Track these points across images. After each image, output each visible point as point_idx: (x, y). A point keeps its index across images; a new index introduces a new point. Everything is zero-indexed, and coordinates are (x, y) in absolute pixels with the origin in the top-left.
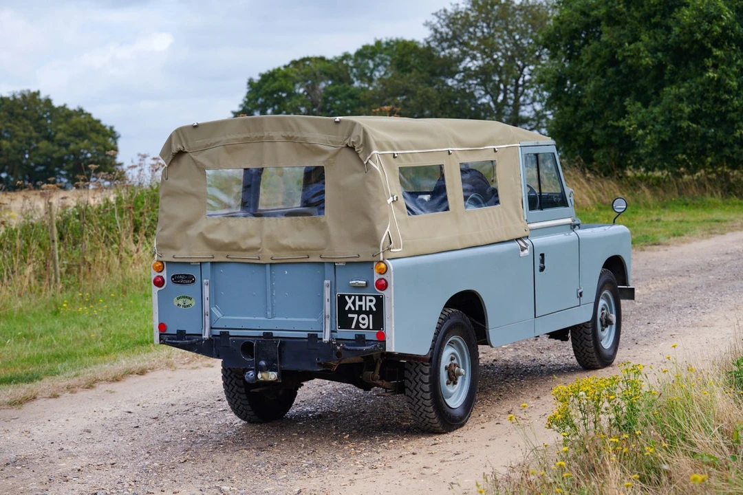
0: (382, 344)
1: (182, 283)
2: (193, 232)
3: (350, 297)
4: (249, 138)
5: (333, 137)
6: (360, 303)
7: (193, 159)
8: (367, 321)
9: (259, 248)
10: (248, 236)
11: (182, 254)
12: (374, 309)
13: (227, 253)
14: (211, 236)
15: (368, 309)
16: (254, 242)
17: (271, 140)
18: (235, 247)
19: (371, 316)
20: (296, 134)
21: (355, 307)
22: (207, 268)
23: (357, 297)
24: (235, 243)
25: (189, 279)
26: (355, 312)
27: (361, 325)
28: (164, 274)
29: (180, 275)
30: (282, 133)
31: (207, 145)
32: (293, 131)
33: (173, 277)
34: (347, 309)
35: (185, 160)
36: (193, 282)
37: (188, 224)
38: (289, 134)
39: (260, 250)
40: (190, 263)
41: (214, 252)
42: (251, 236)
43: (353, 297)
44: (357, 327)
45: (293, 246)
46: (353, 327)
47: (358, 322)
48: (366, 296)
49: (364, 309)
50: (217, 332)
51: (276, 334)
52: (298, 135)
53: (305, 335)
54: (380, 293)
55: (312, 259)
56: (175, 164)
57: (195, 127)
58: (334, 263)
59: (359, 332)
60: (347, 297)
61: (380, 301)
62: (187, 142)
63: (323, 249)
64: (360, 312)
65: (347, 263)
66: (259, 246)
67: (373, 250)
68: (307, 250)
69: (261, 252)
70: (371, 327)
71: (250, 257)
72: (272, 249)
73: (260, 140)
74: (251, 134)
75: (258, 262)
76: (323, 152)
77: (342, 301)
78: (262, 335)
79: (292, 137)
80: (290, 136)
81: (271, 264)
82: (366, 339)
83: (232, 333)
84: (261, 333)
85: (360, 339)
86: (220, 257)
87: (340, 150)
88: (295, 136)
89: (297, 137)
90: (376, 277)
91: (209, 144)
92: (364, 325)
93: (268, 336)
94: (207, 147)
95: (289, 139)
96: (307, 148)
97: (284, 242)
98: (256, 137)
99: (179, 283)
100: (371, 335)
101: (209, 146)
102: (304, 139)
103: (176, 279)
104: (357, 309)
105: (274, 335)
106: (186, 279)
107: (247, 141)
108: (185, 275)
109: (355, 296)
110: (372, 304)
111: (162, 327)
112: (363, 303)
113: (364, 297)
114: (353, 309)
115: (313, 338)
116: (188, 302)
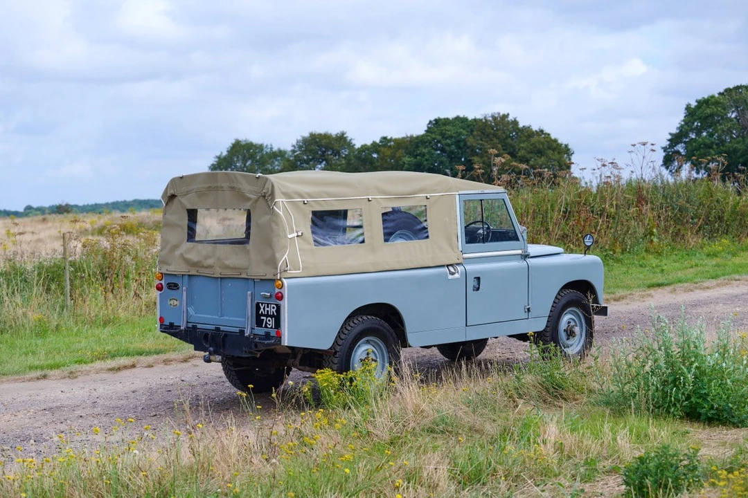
3: (262, 304)
8: (271, 322)
10: (207, 257)
13: (197, 269)
14: (187, 256)
16: (210, 262)
26: (264, 315)
35: (176, 200)
40: (176, 275)
41: (190, 268)
42: (210, 257)
45: (232, 266)
47: (266, 323)
50: (190, 325)
51: (222, 328)
54: (278, 302)
56: (170, 204)
57: (181, 178)
61: (278, 308)
64: (267, 316)
65: (261, 279)
67: (273, 271)
75: (213, 276)
81: (221, 278)
83: (199, 326)
84: (213, 327)
85: (267, 336)
86: (193, 272)
87: (259, 198)
95: (232, 188)
97: (227, 262)
100: (273, 333)
102: (239, 189)
110: (274, 310)
111: (161, 319)
112: (269, 309)
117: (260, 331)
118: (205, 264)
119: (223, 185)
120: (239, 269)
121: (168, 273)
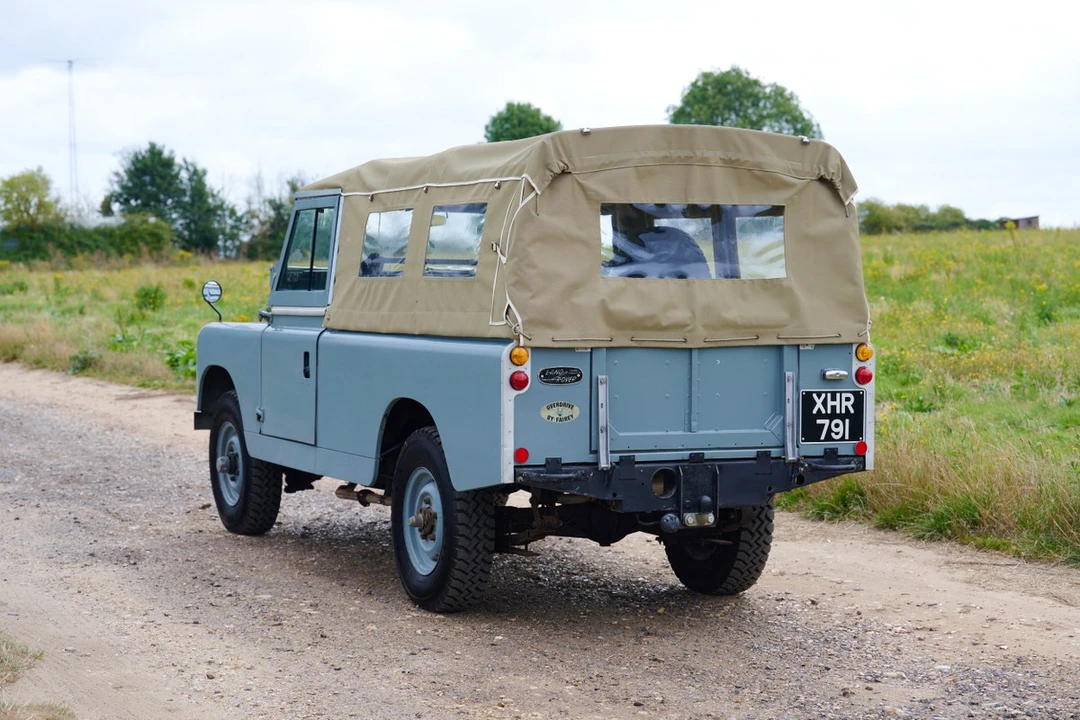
0: (862, 459)
1: (560, 382)
2: (583, 299)
4: (667, 157)
5: (797, 165)
6: (834, 403)
7: (579, 184)
8: (841, 428)
9: (687, 325)
11: (566, 335)
12: (852, 411)
13: (633, 333)
15: (843, 411)
17: (705, 163)
18: (649, 324)
19: (847, 421)
20: (743, 157)
21: (826, 409)
22: (600, 358)
23: (829, 395)
24: (652, 317)
25: (573, 375)
27: (833, 434)
28: (527, 369)
29: (555, 369)
30: (720, 154)
31: (603, 165)
32: (738, 150)
33: (543, 372)
34: (815, 412)
36: (579, 379)
37: (574, 288)
38: (732, 156)
39: (689, 328)
40: (573, 349)
43: (824, 395)
44: (829, 438)
45: (740, 322)
46: (822, 438)
47: (830, 430)
48: (841, 393)
49: (838, 412)
51: (708, 454)
52: (749, 158)
53: (752, 453)
55: (762, 342)
57: (585, 134)
58: (798, 346)
59: (829, 444)
60: (815, 395)
62: (569, 157)
63: (785, 326)
64: (832, 416)
65: (817, 345)
66: (689, 322)
68: (756, 328)
69: (688, 332)
70: (847, 437)
71: (673, 339)
72: (706, 326)
73: (687, 162)
74: (672, 151)
76: (786, 185)
77: (808, 401)
78: (687, 458)
79: (737, 160)
80: (733, 158)
82: (839, 453)
84: (685, 455)
86: (622, 340)
87: (807, 185)
88: (743, 160)
89: (746, 162)
90: (856, 366)
91: (607, 162)
92: (837, 434)
93: (697, 459)
94: (603, 167)
96: (759, 178)
98: (679, 157)
99: (554, 382)
100: (846, 448)
101: (607, 165)
103: (547, 376)
104: (829, 412)
105: (706, 457)
106: (567, 376)
107: (666, 161)
108: (565, 369)
109: (826, 393)
110: (849, 404)
112: (837, 403)
113: (838, 395)
114: (824, 412)
115: (763, 456)
116: (566, 412)
117: (816, 448)
118: (665, 323)
119: (709, 154)
120: (752, 327)
121: (556, 345)
